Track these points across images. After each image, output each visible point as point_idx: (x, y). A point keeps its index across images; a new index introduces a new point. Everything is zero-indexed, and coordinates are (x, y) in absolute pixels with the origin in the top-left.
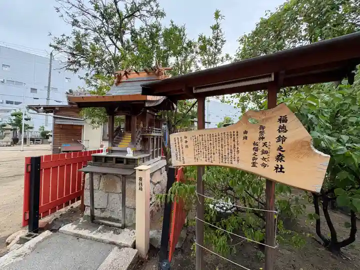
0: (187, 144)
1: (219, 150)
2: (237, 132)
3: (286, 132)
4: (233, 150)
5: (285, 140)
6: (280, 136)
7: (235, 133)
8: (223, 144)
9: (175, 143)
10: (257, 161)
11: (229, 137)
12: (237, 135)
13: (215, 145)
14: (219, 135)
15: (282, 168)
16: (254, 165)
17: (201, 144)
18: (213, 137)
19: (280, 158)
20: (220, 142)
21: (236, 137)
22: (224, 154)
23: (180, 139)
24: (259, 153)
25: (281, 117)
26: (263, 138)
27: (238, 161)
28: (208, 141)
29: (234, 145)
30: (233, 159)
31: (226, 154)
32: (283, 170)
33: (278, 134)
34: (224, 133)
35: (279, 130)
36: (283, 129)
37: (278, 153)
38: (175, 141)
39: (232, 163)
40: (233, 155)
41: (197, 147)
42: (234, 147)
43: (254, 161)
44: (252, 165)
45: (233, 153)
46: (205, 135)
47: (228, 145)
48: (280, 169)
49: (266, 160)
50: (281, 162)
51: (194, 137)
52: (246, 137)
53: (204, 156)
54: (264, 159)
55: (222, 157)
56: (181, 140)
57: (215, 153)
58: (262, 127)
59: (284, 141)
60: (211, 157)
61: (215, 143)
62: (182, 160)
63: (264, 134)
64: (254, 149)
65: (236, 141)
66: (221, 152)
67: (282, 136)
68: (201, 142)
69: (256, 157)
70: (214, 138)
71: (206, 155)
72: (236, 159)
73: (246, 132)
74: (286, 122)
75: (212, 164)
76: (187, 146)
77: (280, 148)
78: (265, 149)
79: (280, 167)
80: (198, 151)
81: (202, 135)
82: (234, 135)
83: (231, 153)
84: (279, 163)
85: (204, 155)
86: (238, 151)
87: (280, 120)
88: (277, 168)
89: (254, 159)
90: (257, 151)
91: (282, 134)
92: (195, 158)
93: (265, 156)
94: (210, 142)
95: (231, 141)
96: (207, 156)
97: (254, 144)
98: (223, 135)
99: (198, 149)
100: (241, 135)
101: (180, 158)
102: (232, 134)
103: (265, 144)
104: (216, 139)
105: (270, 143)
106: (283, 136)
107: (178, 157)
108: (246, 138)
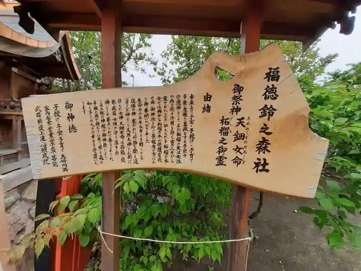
0: (75, 122)
1: (154, 136)
2: (192, 97)
3: (275, 98)
4: (182, 135)
5: (273, 113)
6: (266, 106)
7: (188, 100)
8: (162, 121)
9: (39, 121)
10: (226, 154)
11: (175, 106)
12: (192, 103)
13: (143, 124)
14: (153, 102)
15: (265, 164)
16: (220, 161)
17: (112, 122)
18: (140, 105)
19: (263, 146)
20: (156, 116)
21: (188, 106)
22: (163, 144)
23: (52, 111)
24: (230, 138)
25: (270, 69)
26: (238, 110)
27: (192, 155)
28: (128, 114)
29: (185, 124)
30: (182, 154)
31: (169, 144)
32: (267, 167)
33: (262, 103)
34: (165, 98)
35: (265, 94)
36: (271, 93)
37: (259, 136)
38: (38, 115)
39: (179, 162)
40: (182, 144)
41: (101, 129)
42: (185, 129)
43: (221, 154)
44: (216, 162)
45: (183, 139)
46: (120, 101)
47: (172, 123)
48: (261, 166)
49: (241, 151)
50: (264, 153)
51: (92, 106)
52: (209, 107)
53: (119, 150)
54: (238, 149)
55: (160, 149)
56: (57, 114)
57: (144, 141)
58: (238, 89)
59: (272, 115)
60: (135, 151)
61: (143, 121)
62: (58, 160)
63: (240, 102)
64: (221, 131)
65: (189, 114)
66: (157, 139)
67: (269, 107)
68: (112, 117)
69: (224, 146)
70: (143, 108)
71: (123, 147)
72: (188, 153)
73: (208, 97)
74: (277, 80)
75: (136, 166)
76: (73, 129)
77: (264, 129)
78: (241, 130)
79: (262, 162)
80: (102, 138)
81: (113, 102)
82: (185, 103)
83: (179, 140)
84: (262, 156)
85: (119, 146)
86: (192, 136)
87: (268, 75)
88: (257, 165)
89: (222, 150)
90: (226, 134)
91: (269, 102)
92: (95, 156)
93: (240, 143)
94: (131, 117)
95: (178, 115)
96: (126, 150)
97: (222, 121)
98: (162, 105)
99: (104, 135)
100: (200, 103)
101: (54, 158)
102: (182, 99)
103: (240, 121)
104: (146, 110)
105: (249, 118)
106: (271, 107)
107: (50, 155)
108: (207, 109)
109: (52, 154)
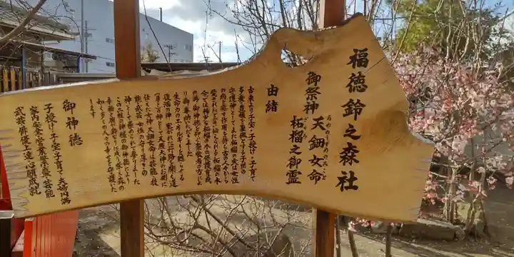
0: (77, 129)
1: (198, 146)
2: (251, 90)
3: (363, 90)
4: (239, 142)
5: (361, 109)
6: (351, 100)
7: (246, 94)
8: (210, 125)
9: (23, 130)
10: (300, 167)
11: (228, 104)
12: (251, 98)
13: (183, 130)
14: (196, 99)
15: (353, 178)
16: (293, 178)
17: (135, 128)
18: (177, 103)
19: (349, 154)
20: (201, 118)
21: (246, 103)
22: (212, 156)
23: (42, 114)
24: (304, 146)
25: (356, 51)
26: (314, 107)
27: (253, 172)
28: (159, 117)
29: (243, 128)
30: (239, 170)
31: (220, 156)
32: (355, 183)
33: (346, 96)
34: (214, 93)
35: (349, 85)
36: (357, 83)
37: (344, 142)
38: (21, 121)
39: (235, 181)
40: (239, 156)
41: (119, 139)
42: (243, 135)
43: (294, 168)
44: (287, 179)
45: (239, 149)
46: (147, 97)
47: (224, 127)
48: (347, 182)
49: (321, 162)
50: (351, 164)
51: (105, 107)
52: (275, 103)
53: (148, 168)
54: (315, 160)
55: (208, 164)
56: (51, 118)
57: (185, 153)
58: (314, 78)
59: (359, 113)
60: (172, 168)
61: (183, 125)
62: (55, 187)
63: (317, 96)
64: (292, 136)
65: (247, 114)
66: (203, 150)
67: (355, 101)
68: (135, 121)
69: (298, 157)
70: (182, 106)
71: (152, 164)
72: (248, 167)
73: (273, 91)
74: (365, 66)
75: (173, 190)
76: (75, 140)
77: (350, 132)
78: (320, 134)
79: (349, 176)
80: (121, 152)
81: (137, 98)
82: (241, 98)
83: (234, 150)
84: (347, 168)
85: (148, 163)
86: (253, 145)
87: (353, 59)
88: (342, 180)
89: (294, 162)
90: (300, 140)
91: (356, 96)
92: (112, 178)
93: (319, 152)
94: (164, 121)
95: (232, 116)
96: (158, 169)
97: (293, 123)
98: (210, 102)
99: (124, 147)
100: (261, 99)
101: (48, 185)
102: (237, 94)
103: (318, 123)
104: (187, 110)
105: (329, 118)
106: (358, 101)
107: (40, 179)
108: (272, 107)
109: (45, 179)
